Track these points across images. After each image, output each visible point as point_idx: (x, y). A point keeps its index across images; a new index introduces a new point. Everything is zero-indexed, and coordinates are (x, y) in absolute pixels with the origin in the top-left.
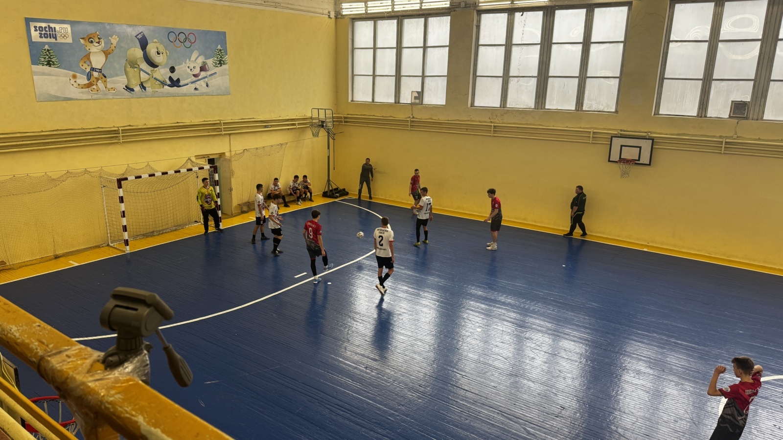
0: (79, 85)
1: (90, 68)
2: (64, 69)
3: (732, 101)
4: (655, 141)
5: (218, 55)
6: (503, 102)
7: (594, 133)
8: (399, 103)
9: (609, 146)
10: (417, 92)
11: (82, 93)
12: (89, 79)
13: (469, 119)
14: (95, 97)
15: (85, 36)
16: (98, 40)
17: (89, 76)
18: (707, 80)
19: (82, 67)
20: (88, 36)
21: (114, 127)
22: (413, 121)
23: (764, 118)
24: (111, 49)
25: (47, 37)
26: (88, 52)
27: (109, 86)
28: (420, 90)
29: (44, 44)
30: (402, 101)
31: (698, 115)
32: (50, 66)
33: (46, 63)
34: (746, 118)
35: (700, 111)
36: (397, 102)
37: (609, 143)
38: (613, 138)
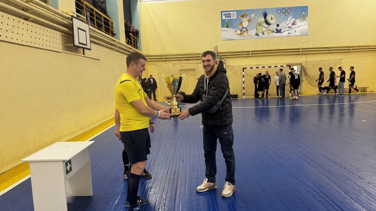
0: (237, 34)
1: (242, 27)
2: (232, 28)
11: (238, 37)
12: (241, 32)
14: (243, 38)
15: (241, 15)
16: (246, 16)
17: (241, 30)
19: (239, 27)
20: (242, 15)
21: (249, 50)
24: (251, 19)
25: (228, 17)
26: (242, 21)
27: (249, 34)
29: (226, 20)
32: (227, 28)
33: (226, 27)
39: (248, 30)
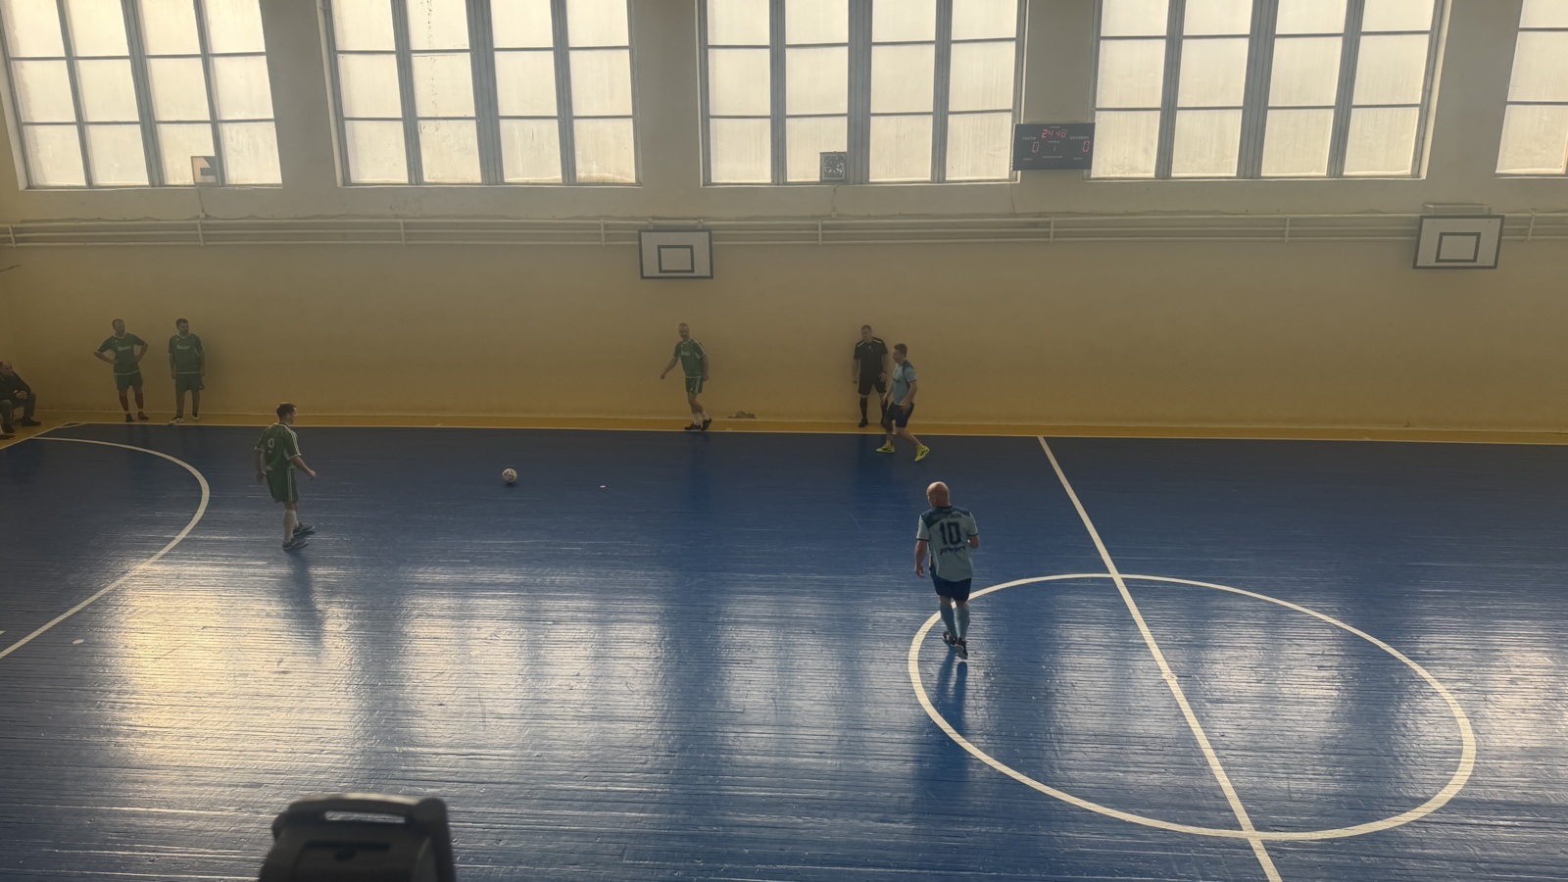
3: (821, 154)
4: (713, 232)
6: (413, 172)
7: (606, 227)
8: (162, 184)
9: (638, 249)
10: (207, 158)
18: (778, 118)
22: (208, 225)
23: (871, 180)
28: (212, 153)
30: (171, 181)
31: (773, 181)
34: (845, 182)
35: (776, 174)
36: (157, 182)
37: (637, 243)
38: (643, 234)
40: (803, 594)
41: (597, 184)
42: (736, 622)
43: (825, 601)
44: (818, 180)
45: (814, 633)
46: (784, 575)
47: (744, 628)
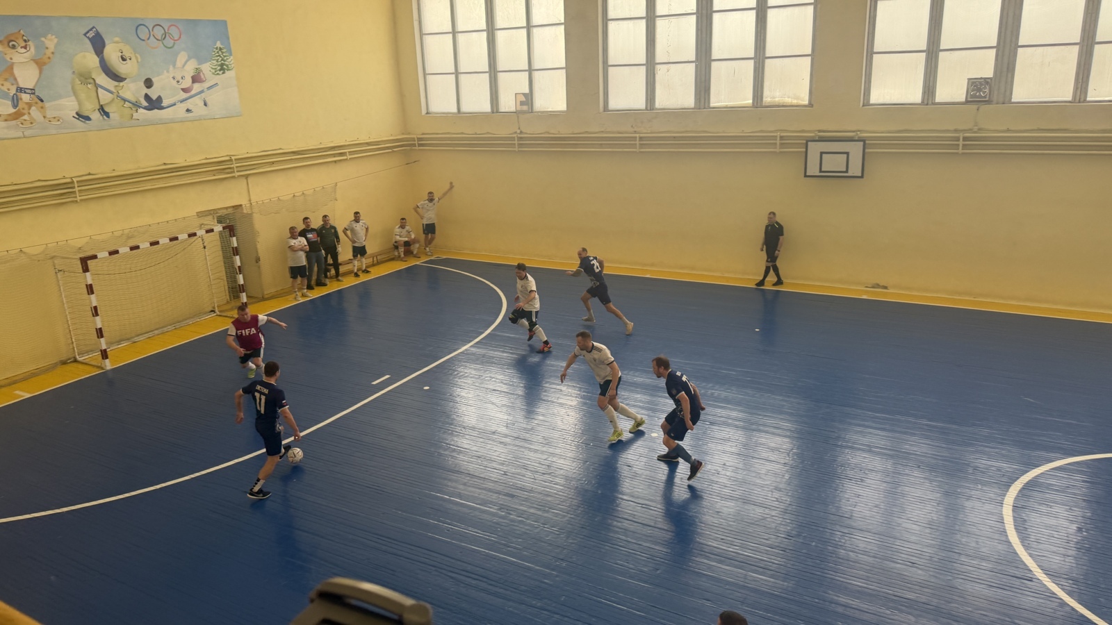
1: (14, 87)
3: (969, 79)
4: (867, 142)
5: (217, 56)
6: (649, 101)
7: (782, 138)
8: (497, 112)
9: (804, 155)
10: (524, 94)
11: (8, 128)
12: (15, 106)
13: (602, 130)
14: (27, 133)
16: (23, 44)
17: (15, 101)
18: (933, 51)
19: (2, 87)
20: (6, 38)
21: (64, 177)
22: (521, 138)
23: (1013, 100)
24: (46, 57)
26: (9, 64)
27: (49, 114)
28: (527, 91)
30: (502, 109)
31: (923, 102)
34: (989, 102)
35: (926, 97)
36: (495, 111)
37: (804, 150)
38: (809, 143)
39: (42, 101)
40: (914, 435)
41: (779, 106)
42: (852, 448)
43: (932, 443)
44: (964, 100)
45: (919, 467)
46: (899, 417)
47: (858, 453)
